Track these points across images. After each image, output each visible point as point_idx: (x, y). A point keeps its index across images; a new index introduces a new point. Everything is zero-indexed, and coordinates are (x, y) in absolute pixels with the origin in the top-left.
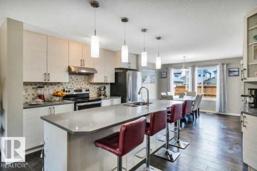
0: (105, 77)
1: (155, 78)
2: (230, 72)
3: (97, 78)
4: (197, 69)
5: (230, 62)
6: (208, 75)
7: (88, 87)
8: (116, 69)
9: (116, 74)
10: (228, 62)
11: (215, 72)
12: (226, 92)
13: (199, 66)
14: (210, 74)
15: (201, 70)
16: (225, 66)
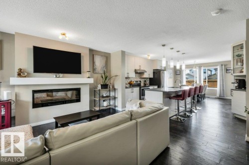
0: (149, 75)
1: (172, 75)
2: (227, 70)
3: (146, 75)
4: (202, 68)
5: (227, 63)
6: (209, 72)
7: (140, 80)
8: (154, 70)
9: (154, 73)
10: (226, 63)
11: (216, 70)
12: (224, 83)
13: (204, 67)
14: (211, 71)
15: (205, 69)
16: (223, 66)
